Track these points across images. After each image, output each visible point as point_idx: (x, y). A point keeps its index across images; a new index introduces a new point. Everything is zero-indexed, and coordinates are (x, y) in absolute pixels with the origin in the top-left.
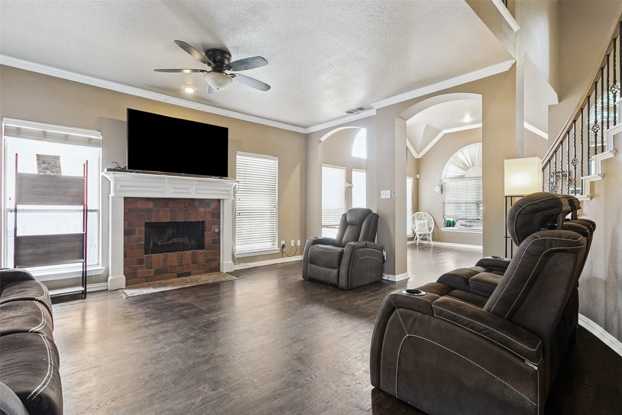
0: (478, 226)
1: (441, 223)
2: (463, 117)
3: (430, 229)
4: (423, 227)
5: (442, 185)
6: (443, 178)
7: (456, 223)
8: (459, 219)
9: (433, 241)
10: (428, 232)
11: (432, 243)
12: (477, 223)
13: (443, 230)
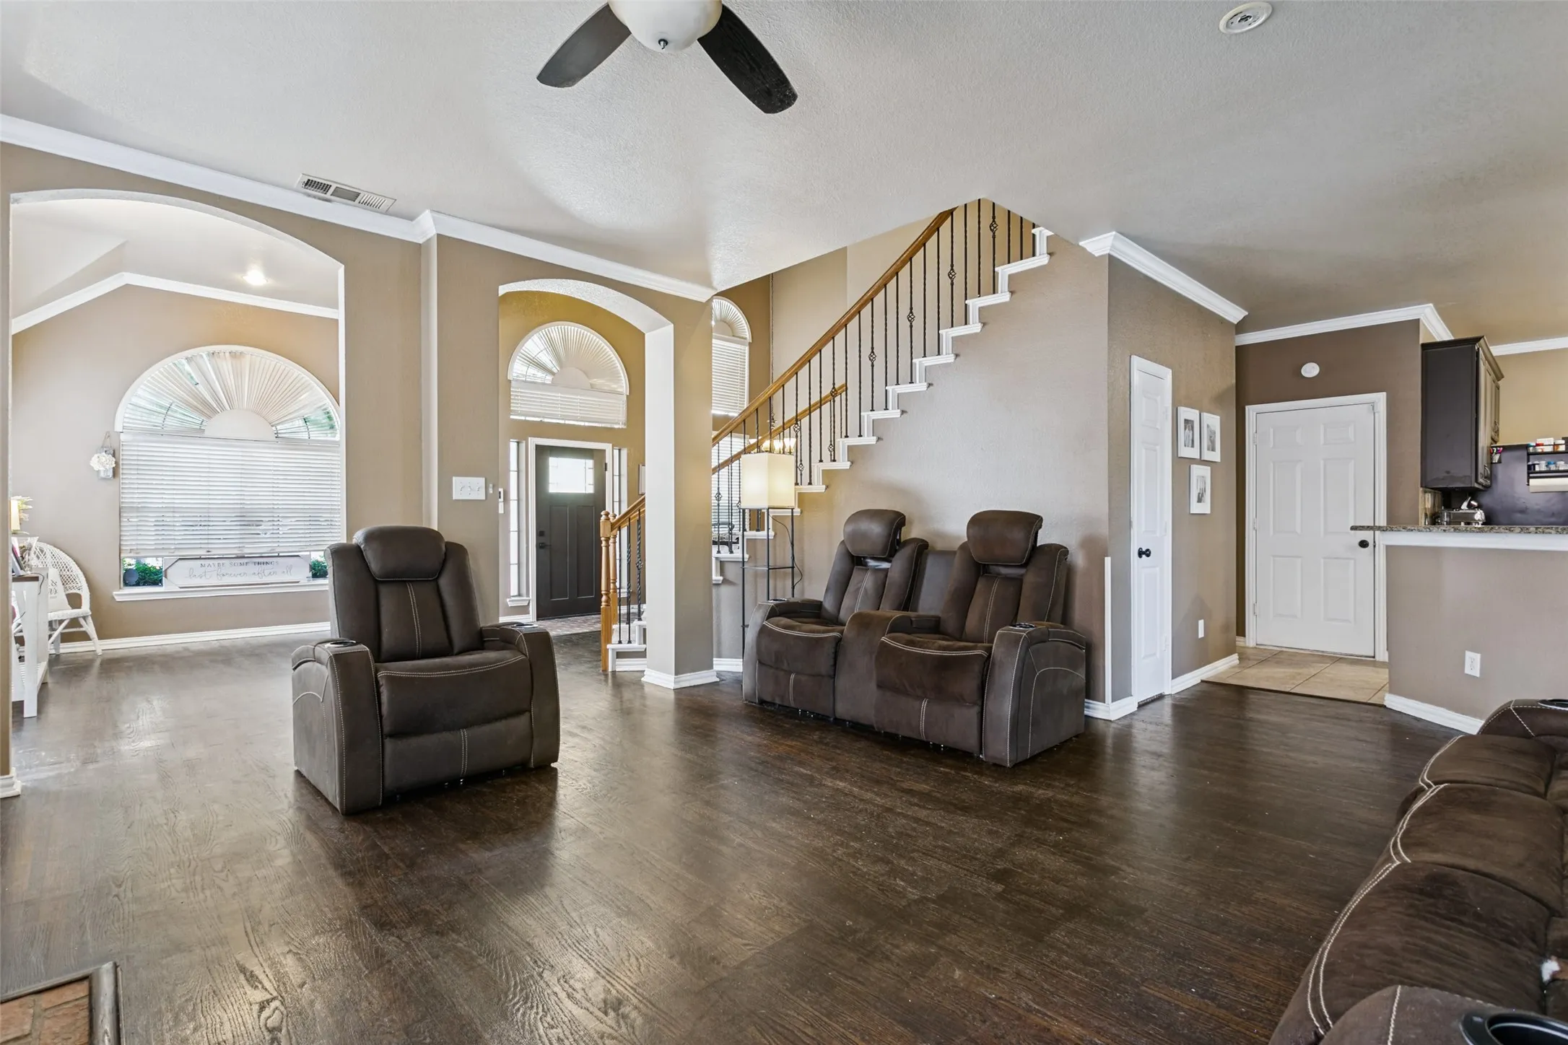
0: (245, 574)
1: (109, 576)
2: (243, 268)
3: (74, 600)
4: (53, 595)
5: (114, 451)
6: (118, 428)
7: (168, 571)
8: (180, 559)
9: (100, 637)
10: (70, 613)
11: (99, 646)
12: (242, 567)
13: (118, 599)
